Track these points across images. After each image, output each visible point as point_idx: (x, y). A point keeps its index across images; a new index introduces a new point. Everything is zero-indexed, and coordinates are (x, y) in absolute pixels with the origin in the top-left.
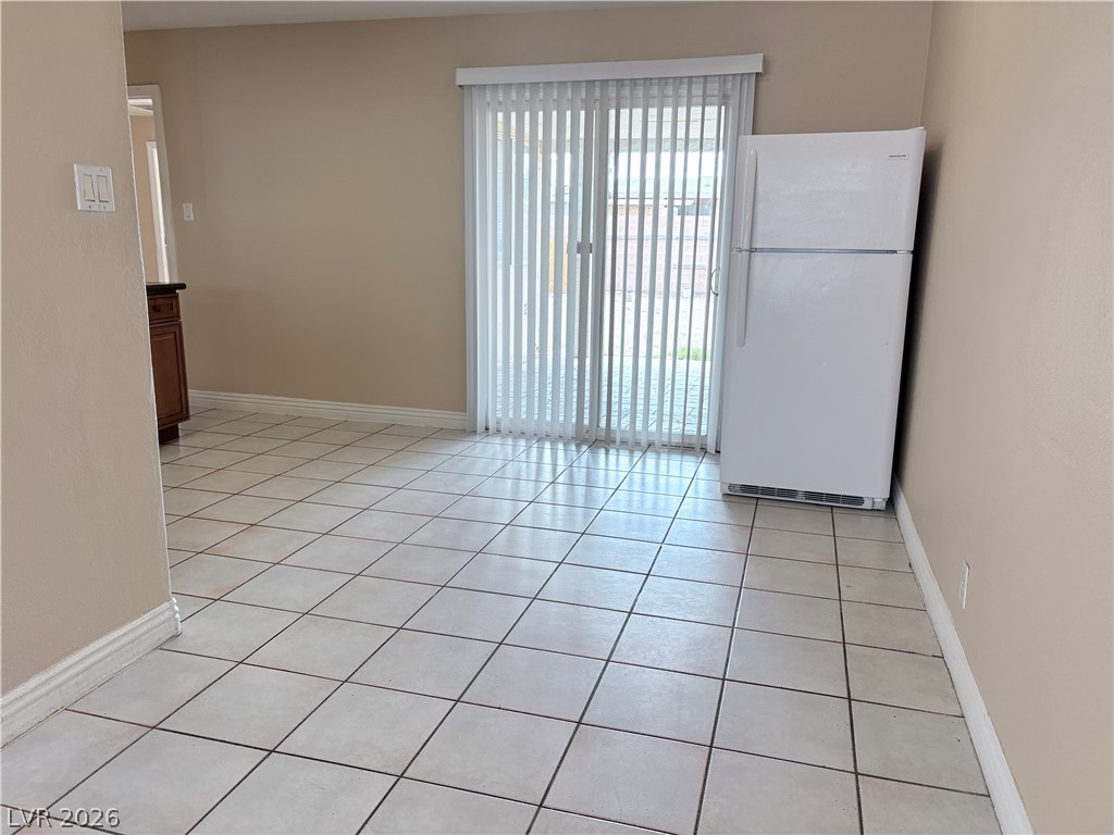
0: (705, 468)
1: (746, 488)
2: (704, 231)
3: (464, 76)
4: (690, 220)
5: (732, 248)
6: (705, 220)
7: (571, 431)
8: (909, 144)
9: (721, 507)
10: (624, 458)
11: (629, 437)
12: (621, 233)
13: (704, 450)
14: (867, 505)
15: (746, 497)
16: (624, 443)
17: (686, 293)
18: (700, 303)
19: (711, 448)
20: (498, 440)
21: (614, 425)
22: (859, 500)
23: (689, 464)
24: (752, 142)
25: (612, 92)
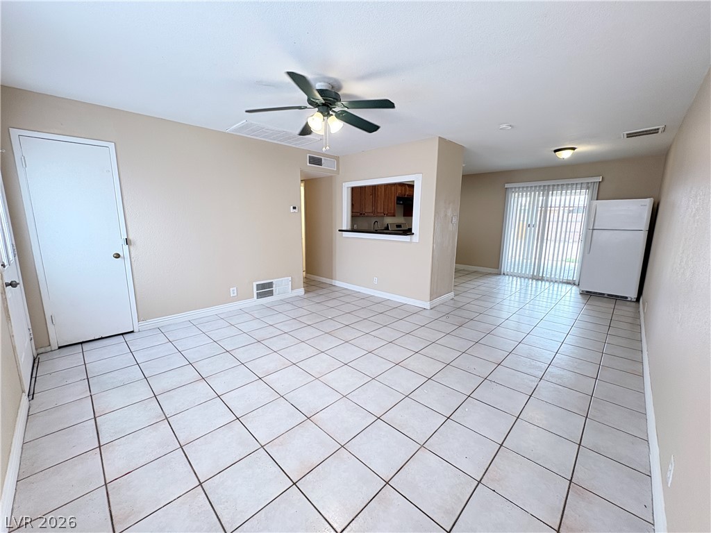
0: (574, 288)
1: (587, 292)
2: (579, 219)
3: (507, 186)
4: (575, 215)
5: (588, 229)
6: (580, 215)
7: (530, 276)
8: (647, 203)
9: (580, 296)
10: (547, 284)
11: (549, 279)
12: (551, 219)
13: (574, 284)
14: (629, 299)
15: (588, 295)
16: (547, 281)
17: (571, 241)
18: (575, 245)
19: (577, 283)
20: (507, 276)
21: (544, 276)
22: (627, 298)
23: (569, 287)
24: (595, 202)
25: (551, 188)
